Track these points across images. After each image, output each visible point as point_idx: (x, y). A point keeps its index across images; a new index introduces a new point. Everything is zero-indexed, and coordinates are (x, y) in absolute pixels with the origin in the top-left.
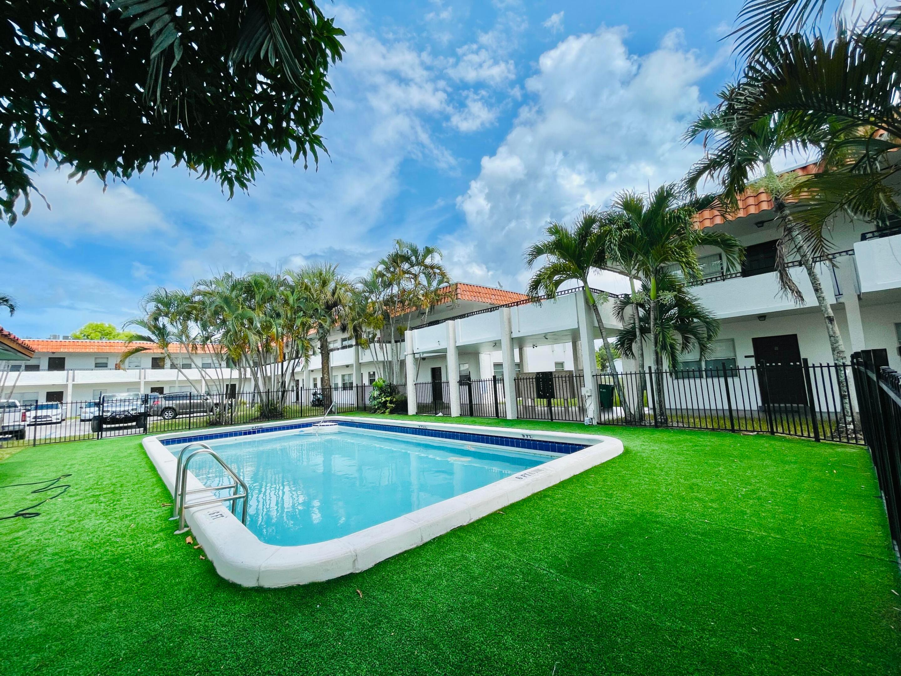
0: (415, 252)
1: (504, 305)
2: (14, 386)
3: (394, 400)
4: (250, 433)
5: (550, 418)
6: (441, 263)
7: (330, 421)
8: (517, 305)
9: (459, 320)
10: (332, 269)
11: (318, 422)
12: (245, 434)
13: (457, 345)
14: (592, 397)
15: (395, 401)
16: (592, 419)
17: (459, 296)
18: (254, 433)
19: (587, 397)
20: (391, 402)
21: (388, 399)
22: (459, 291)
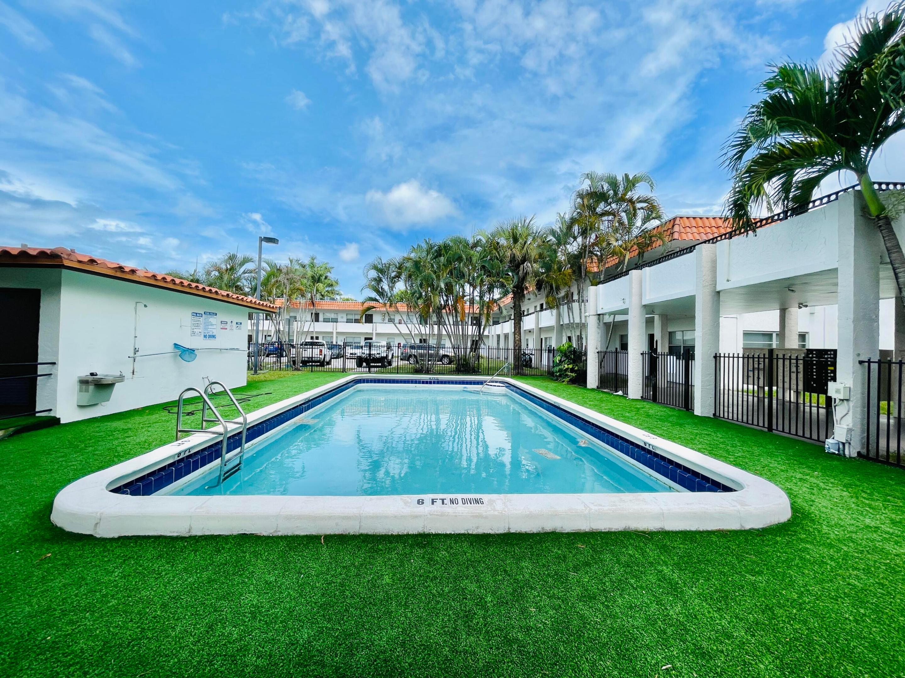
0: (614, 184)
1: (709, 241)
2: (308, 331)
3: (576, 368)
4: (427, 383)
5: (766, 425)
6: (649, 195)
7: (500, 382)
8: (730, 238)
9: (647, 268)
10: (527, 221)
11: (485, 382)
12: (423, 383)
13: (643, 304)
14: (851, 404)
15: (578, 370)
16: (844, 444)
17: (676, 236)
18: (430, 383)
19: (837, 401)
20: (572, 370)
21: (571, 366)
22: (676, 228)
